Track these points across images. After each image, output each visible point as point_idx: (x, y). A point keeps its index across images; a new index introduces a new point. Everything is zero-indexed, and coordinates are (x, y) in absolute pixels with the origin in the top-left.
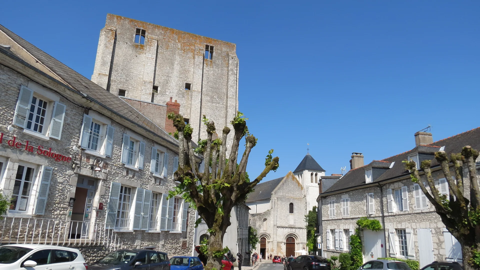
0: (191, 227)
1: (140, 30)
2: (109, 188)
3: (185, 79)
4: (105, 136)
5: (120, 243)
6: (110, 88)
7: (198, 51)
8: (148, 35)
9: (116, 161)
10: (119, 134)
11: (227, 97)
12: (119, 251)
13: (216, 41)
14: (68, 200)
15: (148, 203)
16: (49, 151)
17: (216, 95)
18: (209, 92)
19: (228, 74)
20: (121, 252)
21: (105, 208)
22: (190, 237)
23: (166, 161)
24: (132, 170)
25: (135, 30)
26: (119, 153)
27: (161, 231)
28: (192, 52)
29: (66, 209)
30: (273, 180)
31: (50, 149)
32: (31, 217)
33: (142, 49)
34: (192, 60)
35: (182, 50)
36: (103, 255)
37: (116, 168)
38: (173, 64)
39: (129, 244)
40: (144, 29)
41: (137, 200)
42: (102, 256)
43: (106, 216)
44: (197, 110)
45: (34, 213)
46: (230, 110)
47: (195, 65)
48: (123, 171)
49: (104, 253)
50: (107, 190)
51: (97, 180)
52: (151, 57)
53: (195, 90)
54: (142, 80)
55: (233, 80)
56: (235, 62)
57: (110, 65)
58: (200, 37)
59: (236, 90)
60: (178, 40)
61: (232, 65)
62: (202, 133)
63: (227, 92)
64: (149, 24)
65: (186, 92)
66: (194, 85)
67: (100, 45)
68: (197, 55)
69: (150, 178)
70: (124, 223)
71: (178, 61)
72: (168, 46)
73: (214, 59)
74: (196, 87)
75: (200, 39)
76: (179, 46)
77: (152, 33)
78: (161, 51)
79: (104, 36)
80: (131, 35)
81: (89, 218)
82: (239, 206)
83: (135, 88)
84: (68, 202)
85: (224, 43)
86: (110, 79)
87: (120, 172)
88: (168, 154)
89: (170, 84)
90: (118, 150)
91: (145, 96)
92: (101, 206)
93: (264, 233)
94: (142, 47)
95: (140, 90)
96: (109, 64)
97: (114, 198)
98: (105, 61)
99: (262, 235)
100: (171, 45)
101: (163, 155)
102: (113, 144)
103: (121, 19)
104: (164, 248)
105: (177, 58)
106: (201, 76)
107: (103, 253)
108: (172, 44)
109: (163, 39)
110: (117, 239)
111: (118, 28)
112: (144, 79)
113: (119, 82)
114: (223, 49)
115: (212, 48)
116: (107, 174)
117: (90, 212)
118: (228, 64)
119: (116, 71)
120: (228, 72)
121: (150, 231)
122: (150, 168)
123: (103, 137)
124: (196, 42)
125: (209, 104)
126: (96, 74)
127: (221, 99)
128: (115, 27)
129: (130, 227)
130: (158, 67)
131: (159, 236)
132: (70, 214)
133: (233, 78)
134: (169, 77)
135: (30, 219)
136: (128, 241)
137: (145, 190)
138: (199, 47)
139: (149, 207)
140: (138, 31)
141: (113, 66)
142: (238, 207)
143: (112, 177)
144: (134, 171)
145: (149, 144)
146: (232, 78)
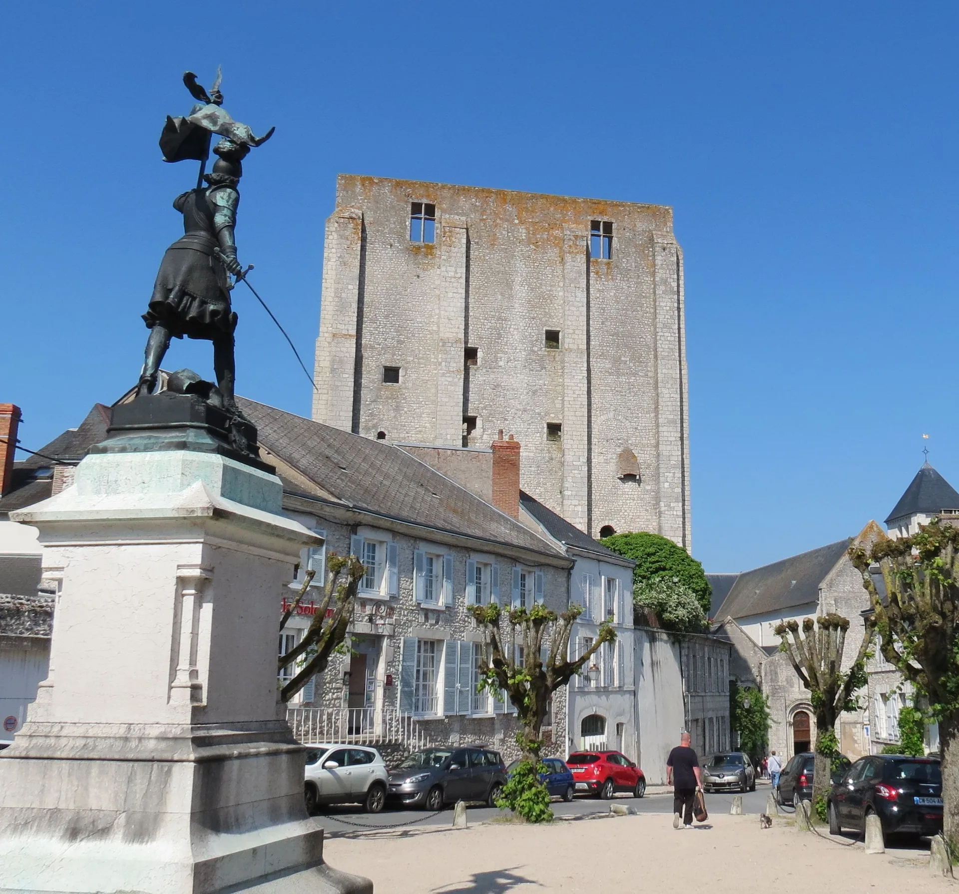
0: (560, 702)
1: (420, 205)
2: (399, 648)
3: (544, 319)
4: (385, 563)
5: (425, 739)
6: (361, 366)
7: (571, 243)
8: (441, 216)
9: (406, 601)
10: (407, 552)
11: (656, 357)
12: (424, 751)
13: (616, 205)
14: (341, 675)
15: (467, 666)
16: (310, 606)
17: (625, 352)
18: (608, 349)
19: (654, 292)
20: (428, 752)
21: (395, 682)
22: (558, 723)
23: (496, 579)
24: (434, 610)
25: (409, 208)
26: (409, 586)
27: (496, 714)
28: (556, 245)
29: (340, 690)
30: (829, 547)
31: (312, 603)
32: (297, 707)
33: (430, 257)
34: (559, 268)
35: (529, 242)
36: (401, 758)
37: (408, 613)
38: (509, 285)
39: (439, 740)
40: (431, 203)
41: (448, 661)
42: (400, 760)
43: (399, 695)
44: (579, 399)
45: (301, 700)
46: (665, 391)
47: (567, 281)
48: (418, 614)
49: (402, 756)
50: (395, 652)
51: (378, 638)
52: (452, 274)
53: (571, 346)
54: (435, 337)
55: (668, 308)
56: (672, 259)
57: (356, 310)
58: (574, 202)
59: (677, 335)
60: (518, 219)
61: (663, 269)
62: (596, 457)
63: (656, 344)
64: (443, 187)
65: (549, 355)
66: (566, 335)
67: (329, 261)
68: (570, 253)
69: (466, 619)
70: (429, 703)
71: (522, 276)
72: (495, 239)
73: (614, 258)
74: (574, 339)
75: (575, 208)
76: (522, 232)
77: (450, 211)
78: (477, 253)
79: (335, 235)
80: (401, 223)
81: (373, 701)
82: (685, 645)
83: (422, 358)
84: (341, 679)
85: (639, 208)
86: (361, 344)
87: (414, 619)
88: (498, 567)
89: (505, 339)
90: (407, 581)
91: (447, 379)
92: (389, 682)
93: (801, 699)
94: (430, 250)
95: (435, 364)
96: (355, 306)
97: (408, 664)
98: (343, 300)
99: (797, 706)
100: (502, 234)
101: (489, 569)
102: (399, 573)
103: (372, 182)
104: (504, 746)
105: (521, 268)
106: (585, 309)
107: (400, 755)
108: (504, 232)
109: (481, 220)
110: (420, 733)
111: (368, 208)
112: (441, 335)
113: (382, 348)
114: (639, 224)
115: (608, 227)
116: (395, 625)
117: (374, 691)
118: (654, 265)
119: (373, 321)
120: (654, 288)
121: (475, 716)
122: (466, 599)
123: (382, 565)
124: (564, 216)
125: (611, 379)
126: (326, 335)
127: (641, 362)
128: (359, 208)
129: (439, 711)
130: (472, 297)
131: (493, 724)
132: (346, 697)
133: (669, 304)
134: (503, 320)
135: (297, 709)
136: (437, 736)
137: (459, 642)
138: (573, 232)
139: (470, 673)
140: (416, 208)
141: (365, 309)
142: (684, 647)
143: (402, 628)
144: (437, 612)
145: (460, 555)
146: (667, 304)
